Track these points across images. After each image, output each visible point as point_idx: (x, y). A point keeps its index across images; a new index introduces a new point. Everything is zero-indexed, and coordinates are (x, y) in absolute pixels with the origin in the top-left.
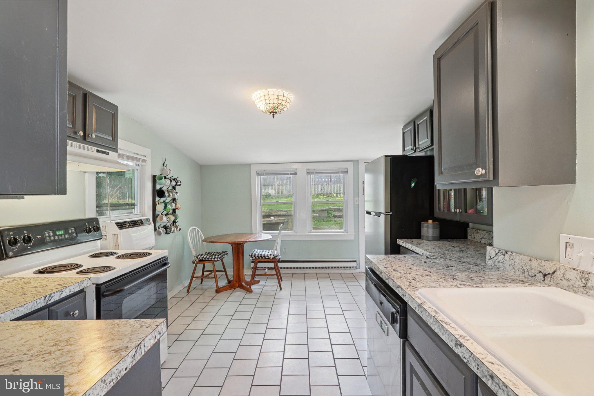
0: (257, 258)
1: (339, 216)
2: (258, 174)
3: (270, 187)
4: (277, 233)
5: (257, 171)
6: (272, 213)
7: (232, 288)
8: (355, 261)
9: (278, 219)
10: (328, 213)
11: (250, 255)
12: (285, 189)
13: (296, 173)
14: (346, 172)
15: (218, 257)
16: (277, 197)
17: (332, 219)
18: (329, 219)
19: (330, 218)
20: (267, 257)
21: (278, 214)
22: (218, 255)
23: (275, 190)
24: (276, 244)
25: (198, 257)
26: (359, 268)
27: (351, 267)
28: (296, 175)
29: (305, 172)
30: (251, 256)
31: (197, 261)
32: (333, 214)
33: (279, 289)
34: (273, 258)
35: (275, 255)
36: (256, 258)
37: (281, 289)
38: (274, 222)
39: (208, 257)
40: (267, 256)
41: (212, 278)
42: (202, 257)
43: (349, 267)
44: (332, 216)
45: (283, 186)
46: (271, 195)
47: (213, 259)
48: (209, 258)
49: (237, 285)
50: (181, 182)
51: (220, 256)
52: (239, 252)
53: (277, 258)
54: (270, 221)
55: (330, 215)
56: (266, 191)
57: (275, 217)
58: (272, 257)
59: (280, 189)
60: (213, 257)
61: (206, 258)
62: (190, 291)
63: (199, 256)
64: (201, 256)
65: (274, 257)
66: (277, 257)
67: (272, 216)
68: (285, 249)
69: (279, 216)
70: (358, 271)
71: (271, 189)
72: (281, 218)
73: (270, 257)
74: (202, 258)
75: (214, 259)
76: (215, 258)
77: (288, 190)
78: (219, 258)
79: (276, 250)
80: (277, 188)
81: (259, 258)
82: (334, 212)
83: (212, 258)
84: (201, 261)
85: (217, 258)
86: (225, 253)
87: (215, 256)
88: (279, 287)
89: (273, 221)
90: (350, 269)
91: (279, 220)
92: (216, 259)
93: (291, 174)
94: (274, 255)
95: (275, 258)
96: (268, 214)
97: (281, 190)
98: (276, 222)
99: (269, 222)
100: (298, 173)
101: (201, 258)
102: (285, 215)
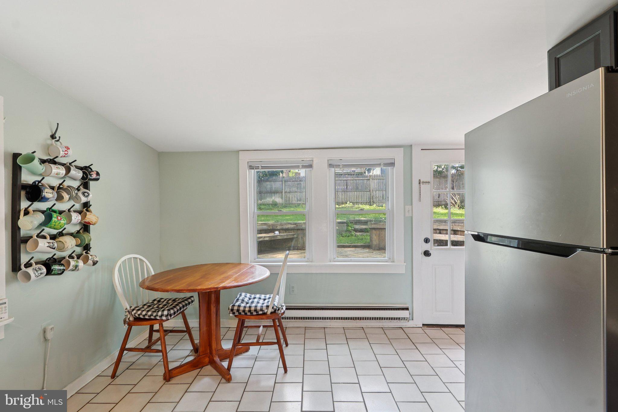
0: (243, 313)
1: (361, 229)
2: (251, 167)
3: (277, 195)
4: (281, 262)
5: (248, 162)
6: (277, 227)
7: (196, 367)
8: (407, 309)
9: (284, 235)
10: (348, 226)
11: (230, 308)
12: (294, 197)
13: (310, 166)
14: (392, 164)
15: (168, 314)
16: (285, 206)
17: (353, 234)
18: (348, 234)
19: (350, 232)
20: (261, 313)
21: (285, 227)
22: (169, 310)
23: (282, 198)
24: (277, 284)
25: (133, 313)
26: (413, 320)
27: (399, 318)
28: (311, 169)
29: (326, 165)
30: (232, 310)
31: (131, 319)
32: (354, 228)
33: (282, 370)
34: (271, 313)
35: (275, 307)
36: (240, 313)
37: (286, 371)
38: (279, 238)
39: (150, 313)
40: (261, 310)
41: (158, 351)
42: (139, 312)
43: (397, 318)
44: (352, 230)
45: (292, 193)
46: (278, 204)
47: (158, 318)
48: (152, 315)
49: (207, 360)
50: (98, 174)
51: (172, 312)
52: (211, 302)
53: (279, 312)
54: (273, 237)
55: (350, 228)
56: (272, 199)
57: (281, 231)
58: (270, 310)
59: (288, 198)
60: (160, 313)
61: (146, 315)
62: (117, 374)
63: (135, 311)
64: (139, 310)
65: (273, 310)
66: (279, 310)
67: (277, 230)
68: (293, 287)
69: (286, 230)
70: (411, 324)
71: (278, 197)
72: (289, 233)
73: (266, 311)
74: (139, 315)
75: (160, 317)
76: (162, 315)
77: (297, 198)
78: (171, 315)
79: (278, 294)
80: (285, 196)
81: (246, 314)
82: (354, 224)
83: (157, 315)
84: (138, 320)
85: (166, 316)
86: (188, 301)
87: (163, 311)
88: (281, 365)
89: (278, 236)
90: (398, 321)
91: (286, 236)
92: (164, 318)
93: (304, 167)
94: (273, 308)
95: (274, 312)
96: (271, 227)
97: (290, 198)
98: (282, 238)
99: (273, 239)
100: (314, 166)
101: (137, 315)
102: (293, 230)
